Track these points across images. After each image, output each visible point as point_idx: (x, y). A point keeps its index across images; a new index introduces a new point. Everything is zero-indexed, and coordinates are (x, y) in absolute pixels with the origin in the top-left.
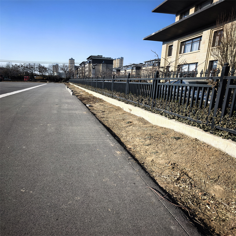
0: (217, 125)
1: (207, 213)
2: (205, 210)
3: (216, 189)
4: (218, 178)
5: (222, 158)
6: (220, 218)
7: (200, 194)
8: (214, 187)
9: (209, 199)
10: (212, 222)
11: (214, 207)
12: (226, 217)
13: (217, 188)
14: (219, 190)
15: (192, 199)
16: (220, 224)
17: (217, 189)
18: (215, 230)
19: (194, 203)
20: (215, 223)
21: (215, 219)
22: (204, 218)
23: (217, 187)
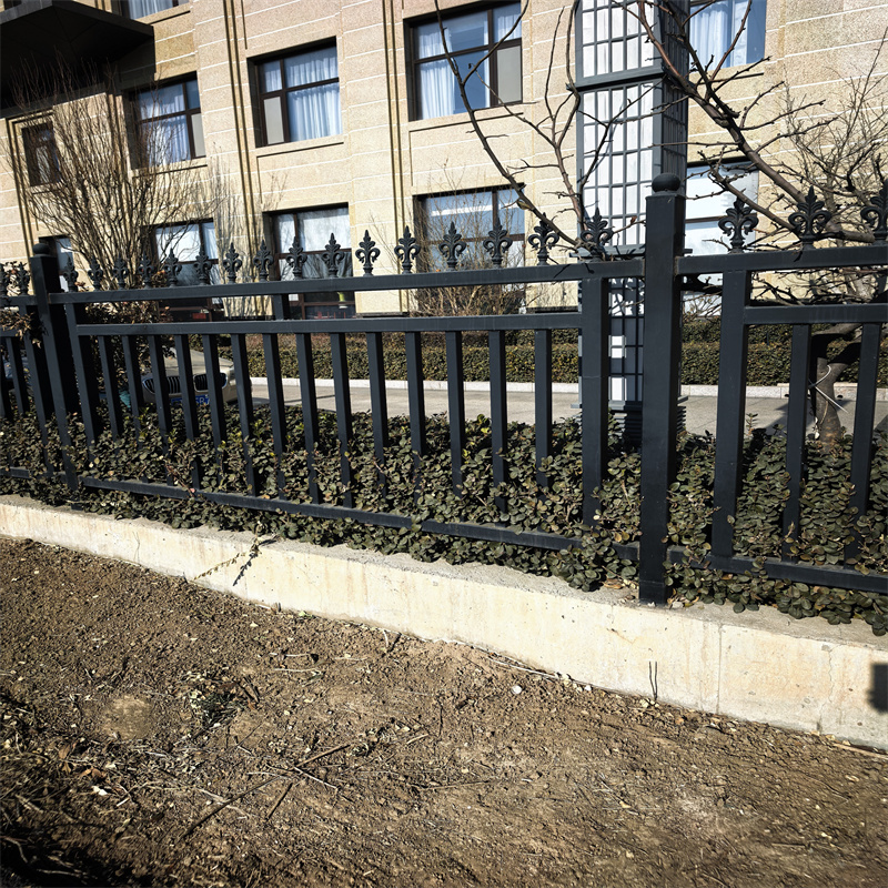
0: (85, 473)
1: (96, 815)
2: (90, 805)
3: (121, 710)
4: (125, 666)
5: (132, 590)
6: (144, 812)
7: (63, 754)
8: (112, 708)
9: (99, 761)
10: (118, 842)
11: (122, 783)
12: (167, 801)
13: (126, 706)
14: (133, 709)
15: (33, 788)
16: (148, 836)
17: (125, 711)
18: (133, 868)
19: (42, 800)
20: (128, 841)
21: (130, 823)
22: (86, 840)
23: (123, 703)
